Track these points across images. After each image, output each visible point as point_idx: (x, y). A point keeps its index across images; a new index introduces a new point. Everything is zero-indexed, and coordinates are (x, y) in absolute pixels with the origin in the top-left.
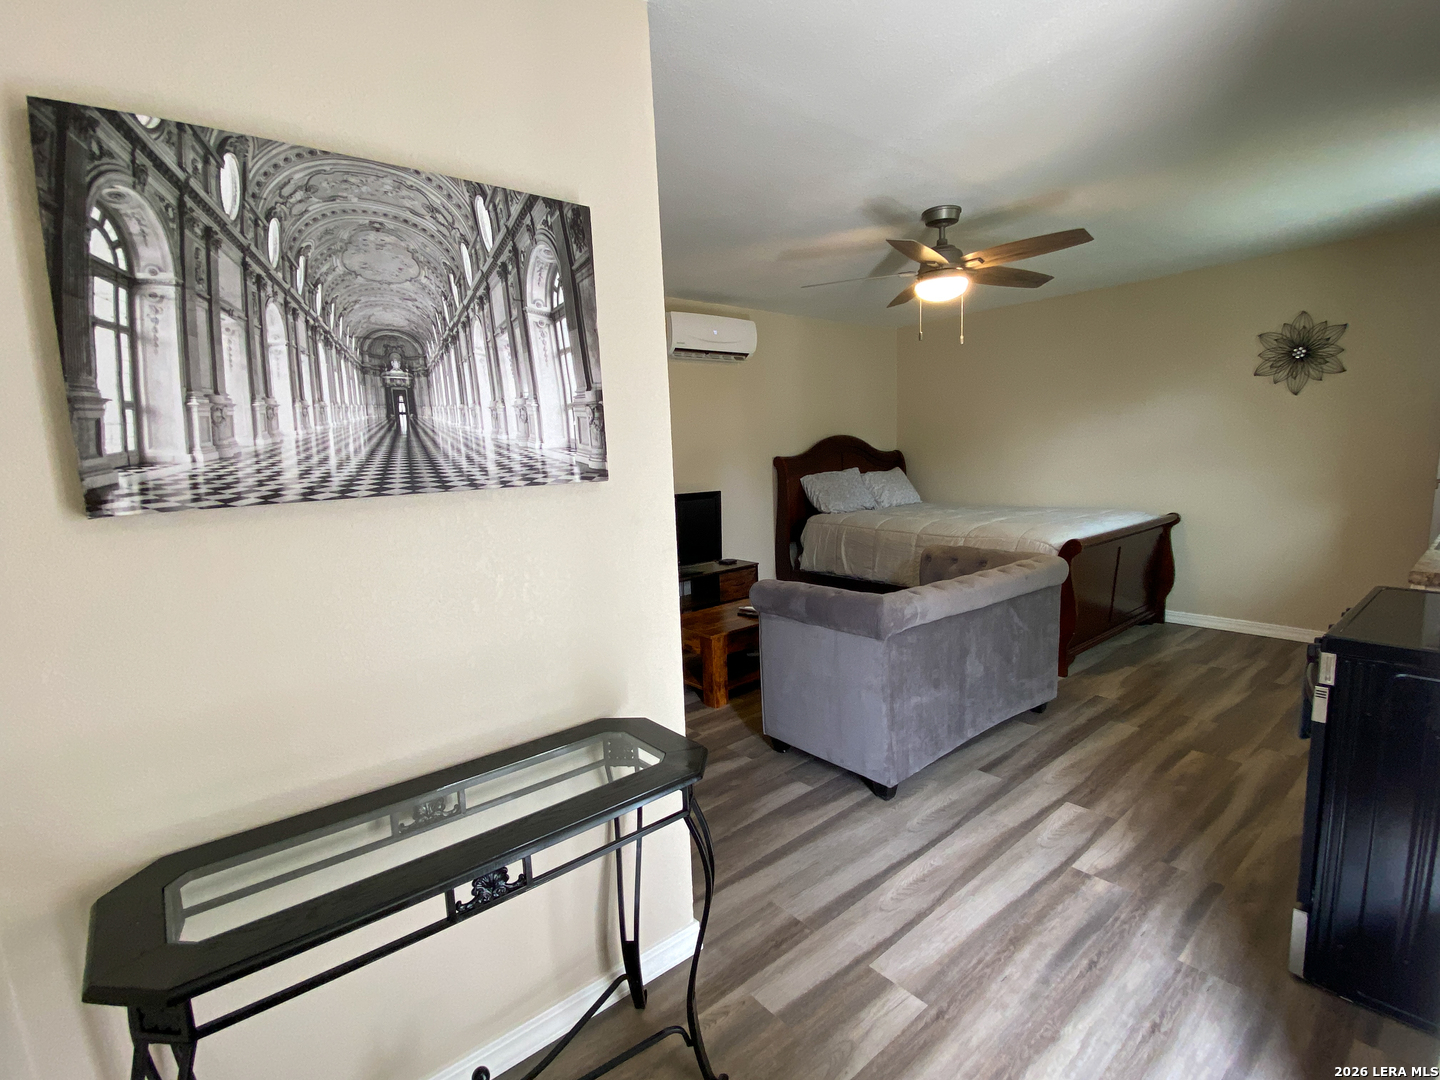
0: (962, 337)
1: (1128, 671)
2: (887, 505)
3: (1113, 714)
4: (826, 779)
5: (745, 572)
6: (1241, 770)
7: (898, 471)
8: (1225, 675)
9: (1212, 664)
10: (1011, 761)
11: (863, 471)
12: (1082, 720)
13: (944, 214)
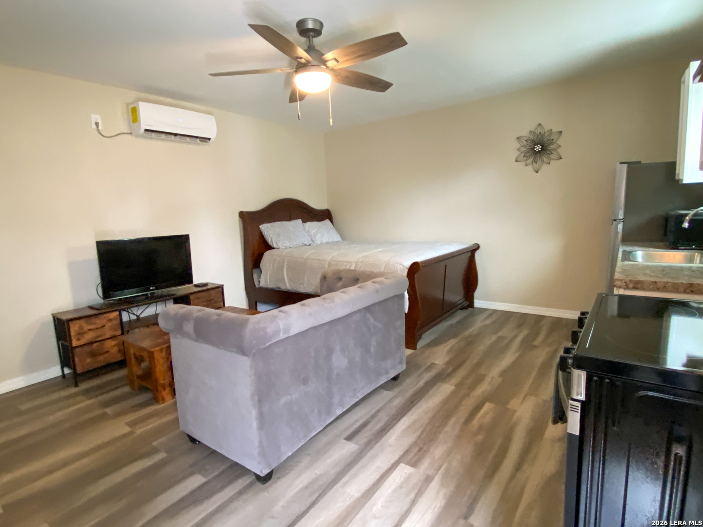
0: (331, 120)
1: (452, 342)
2: (319, 243)
3: (441, 377)
4: (223, 468)
5: (212, 292)
6: (517, 415)
7: (327, 221)
8: (505, 342)
9: (500, 334)
10: (368, 427)
11: (304, 222)
12: (421, 383)
13: (310, 25)
